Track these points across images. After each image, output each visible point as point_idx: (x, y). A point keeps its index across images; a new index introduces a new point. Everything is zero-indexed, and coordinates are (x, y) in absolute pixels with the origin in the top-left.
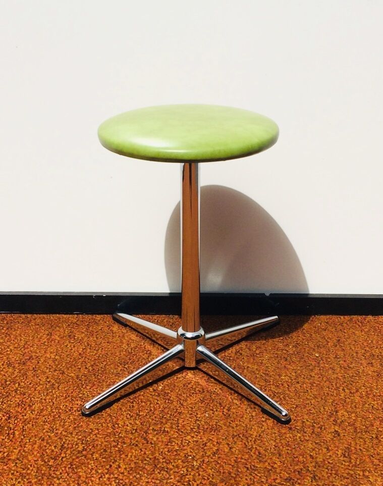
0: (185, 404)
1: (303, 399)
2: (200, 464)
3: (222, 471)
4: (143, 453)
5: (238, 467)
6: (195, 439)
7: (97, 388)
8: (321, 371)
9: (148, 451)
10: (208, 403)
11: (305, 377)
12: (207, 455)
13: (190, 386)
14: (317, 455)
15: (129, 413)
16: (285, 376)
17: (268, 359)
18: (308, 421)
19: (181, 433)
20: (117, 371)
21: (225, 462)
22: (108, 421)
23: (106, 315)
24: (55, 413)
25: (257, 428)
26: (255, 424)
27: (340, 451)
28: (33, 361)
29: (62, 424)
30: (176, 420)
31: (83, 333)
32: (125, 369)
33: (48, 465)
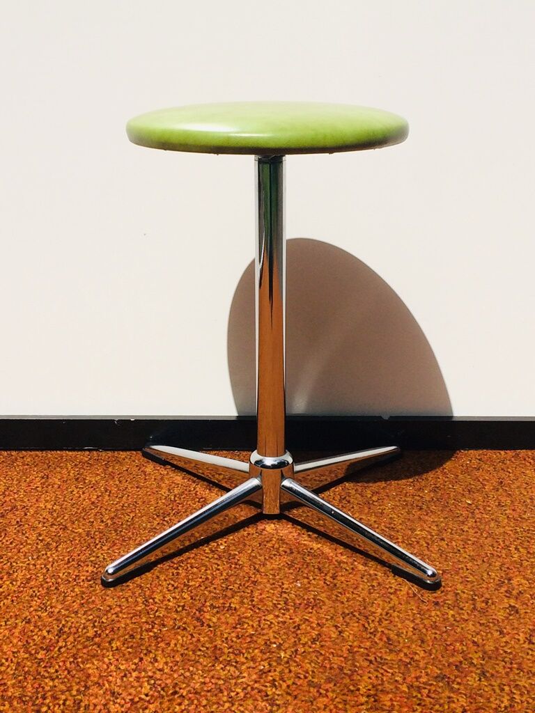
0: (262, 570)
1: (453, 562)
2: (291, 656)
3: (328, 666)
4: (194, 640)
5: (354, 660)
6: (280, 619)
7: (119, 549)
8: (479, 524)
9: (203, 637)
10: (300, 569)
11: (453, 532)
12: (301, 642)
13: (269, 545)
14: (484, 642)
15: (172, 582)
16: (421, 530)
17: (393, 508)
18: (464, 592)
19: (257, 611)
20: (152, 526)
21: (332, 653)
22: (137, 594)
23: (135, 453)
24: (51, 584)
25: (381, 603)
26: (379, 597)
27: (521, 634)
28: (17, 513)
29: (61, 598)
30: (249, 591)
31: (98, 475)
32: (165, 523)
33: (36, 658)
